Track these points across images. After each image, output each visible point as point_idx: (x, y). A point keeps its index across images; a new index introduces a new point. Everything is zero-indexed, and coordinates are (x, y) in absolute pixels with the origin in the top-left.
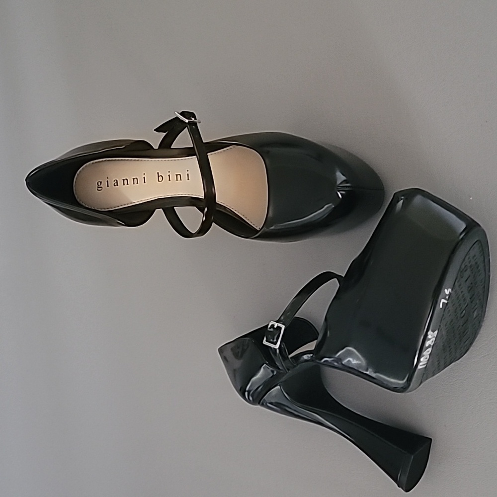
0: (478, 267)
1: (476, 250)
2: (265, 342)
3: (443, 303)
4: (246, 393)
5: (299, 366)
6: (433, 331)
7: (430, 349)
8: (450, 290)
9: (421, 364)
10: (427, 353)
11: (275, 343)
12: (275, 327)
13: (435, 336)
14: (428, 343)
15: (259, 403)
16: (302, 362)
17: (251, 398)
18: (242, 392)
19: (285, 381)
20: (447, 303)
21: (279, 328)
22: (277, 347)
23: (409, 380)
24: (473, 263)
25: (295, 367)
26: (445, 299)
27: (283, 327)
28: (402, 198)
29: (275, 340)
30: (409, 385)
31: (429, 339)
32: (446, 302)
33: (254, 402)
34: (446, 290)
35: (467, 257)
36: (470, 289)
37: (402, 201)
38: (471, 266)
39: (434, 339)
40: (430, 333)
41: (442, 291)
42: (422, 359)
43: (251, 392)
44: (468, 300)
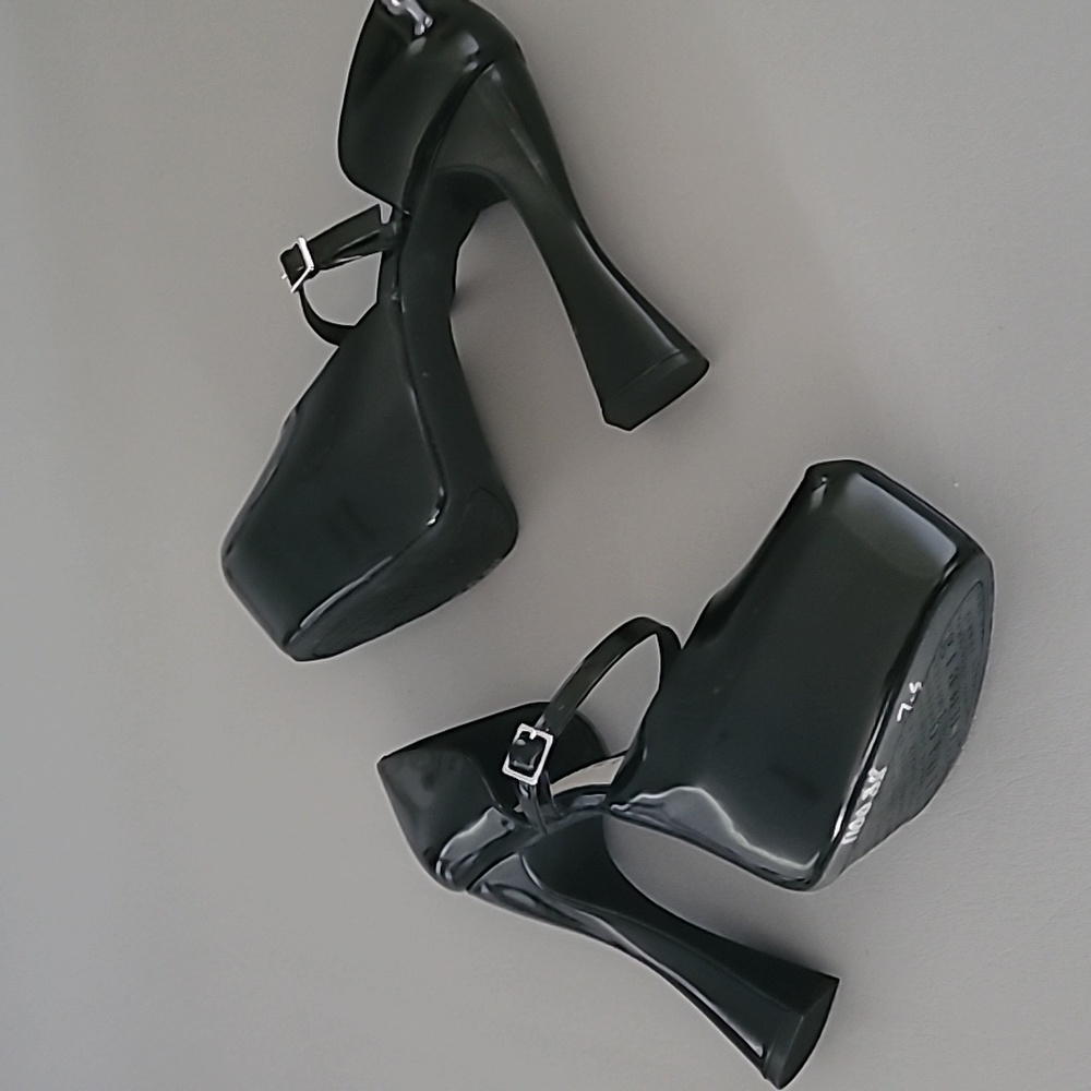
0: (971, 635)
1: (972, 604)
2: (506, 769)
3: (904, 710)
4: (439, 865)
5: (570, 817)
6: (879, 769)
7: (869, 805)
8: (919, 684)
9: (848, 834)
10: (860, 814)
11: (530, 774)
12: (532, 737)
13: (882, 778)
14: (866, 793)
15: (468, 889)
16: (579, 810)
17: (448, 875)
18: (430, 859)
19: (534, 845)
20: (912, 710)
21: (541, 741)
22: (533, 781)
23: (820, 866)
24: (965, 627)
25: (560, 818)
26: (908, 703)
27: (549, 739)
28: (824, 479)
29: (531, 767)
30: (819, 876)
31: (870, 785)
32: (908, 708)
33: (456, 884)
34: (911, 685)
35: (957, 616)
36: (954, 680)
37: (823, 488)
38: (960, 634)
39: (878, 785)
40: (873, 771)
41: (904, 686)
42: (851, 826)
43: (451, 865)
44: (947, 703)
